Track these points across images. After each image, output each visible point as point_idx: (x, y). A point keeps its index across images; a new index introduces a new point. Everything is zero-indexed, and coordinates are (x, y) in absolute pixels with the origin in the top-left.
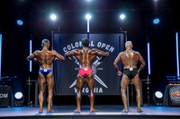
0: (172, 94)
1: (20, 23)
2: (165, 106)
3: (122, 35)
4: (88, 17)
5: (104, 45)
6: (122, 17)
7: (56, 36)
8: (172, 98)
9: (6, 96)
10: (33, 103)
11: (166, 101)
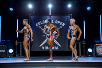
0: (97, 50)
1: (11, 9)
2: (94, 57)
3: (69, 17)
4: (50, 6)
5: (59, 22)
6: (70, 6)
7: (32, 17)
8: (98, 52)
9: (4, 51)
10: (19, 55)
11: (94, 54)
